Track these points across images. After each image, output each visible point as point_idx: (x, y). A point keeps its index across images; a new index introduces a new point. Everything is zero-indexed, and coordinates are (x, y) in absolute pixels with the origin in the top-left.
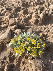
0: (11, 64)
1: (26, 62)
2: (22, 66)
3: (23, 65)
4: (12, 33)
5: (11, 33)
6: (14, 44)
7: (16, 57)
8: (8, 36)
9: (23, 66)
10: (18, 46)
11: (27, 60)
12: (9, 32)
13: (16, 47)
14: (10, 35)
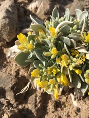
0: (20, 107)
1: (64, 103)
2: (53, 112)
3: (56, 110)
4: (22, 10)
5: (18, 10)
6: (31, 55)
7: (36, 89)
8: (7, 21)
9: (56, 113)
10: (44, 63)
11: (67, 98)
12: (11, 6)
13: (37, 64)
14: (15, 17)
